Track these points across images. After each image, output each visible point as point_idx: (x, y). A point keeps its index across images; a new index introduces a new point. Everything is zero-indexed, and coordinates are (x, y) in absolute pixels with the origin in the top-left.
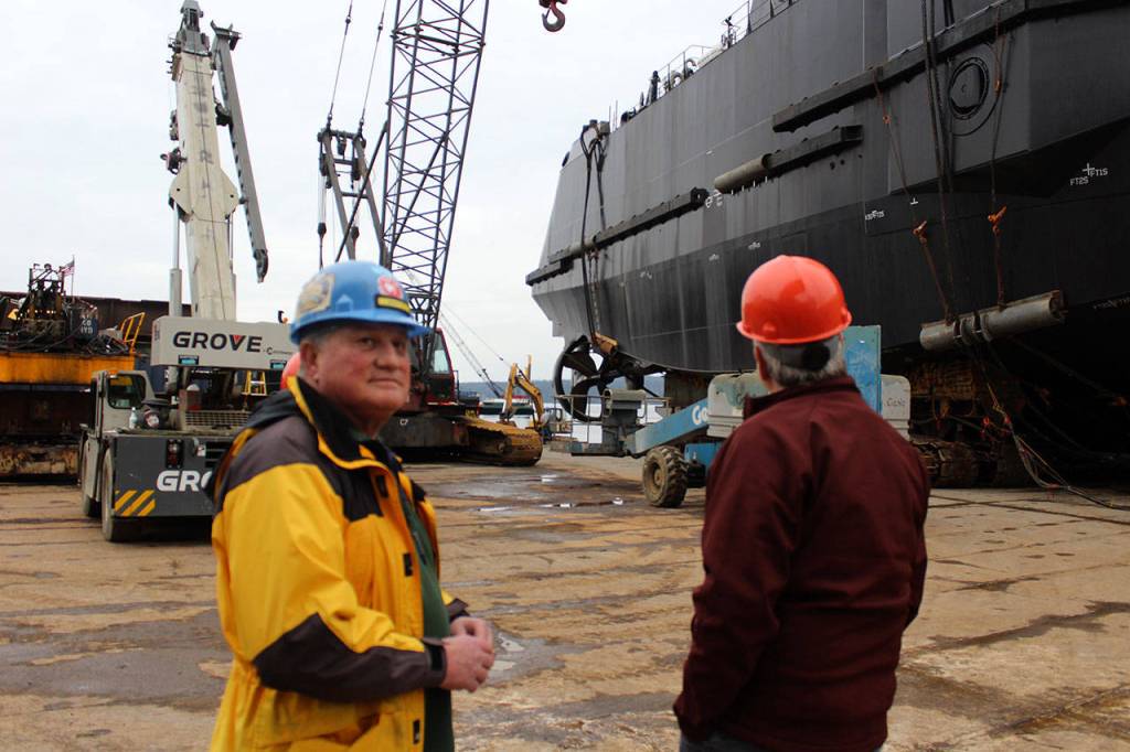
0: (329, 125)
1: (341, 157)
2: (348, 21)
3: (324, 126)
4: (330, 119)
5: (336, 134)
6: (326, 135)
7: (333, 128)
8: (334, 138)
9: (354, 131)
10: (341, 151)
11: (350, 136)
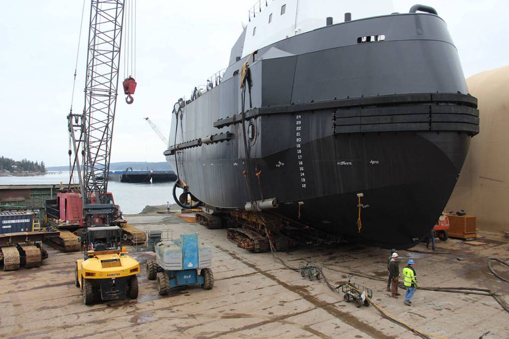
0: (71, 113)
1: (76, 124)
2: (75, 75)
3: (69, 113)
4: (71, 110)
5: (74, 115)
6: (70, 116)
7: (73, 113)
8: (74, 117)
9: (82, 113)
10: (77, 122)
11: (80, 116)
